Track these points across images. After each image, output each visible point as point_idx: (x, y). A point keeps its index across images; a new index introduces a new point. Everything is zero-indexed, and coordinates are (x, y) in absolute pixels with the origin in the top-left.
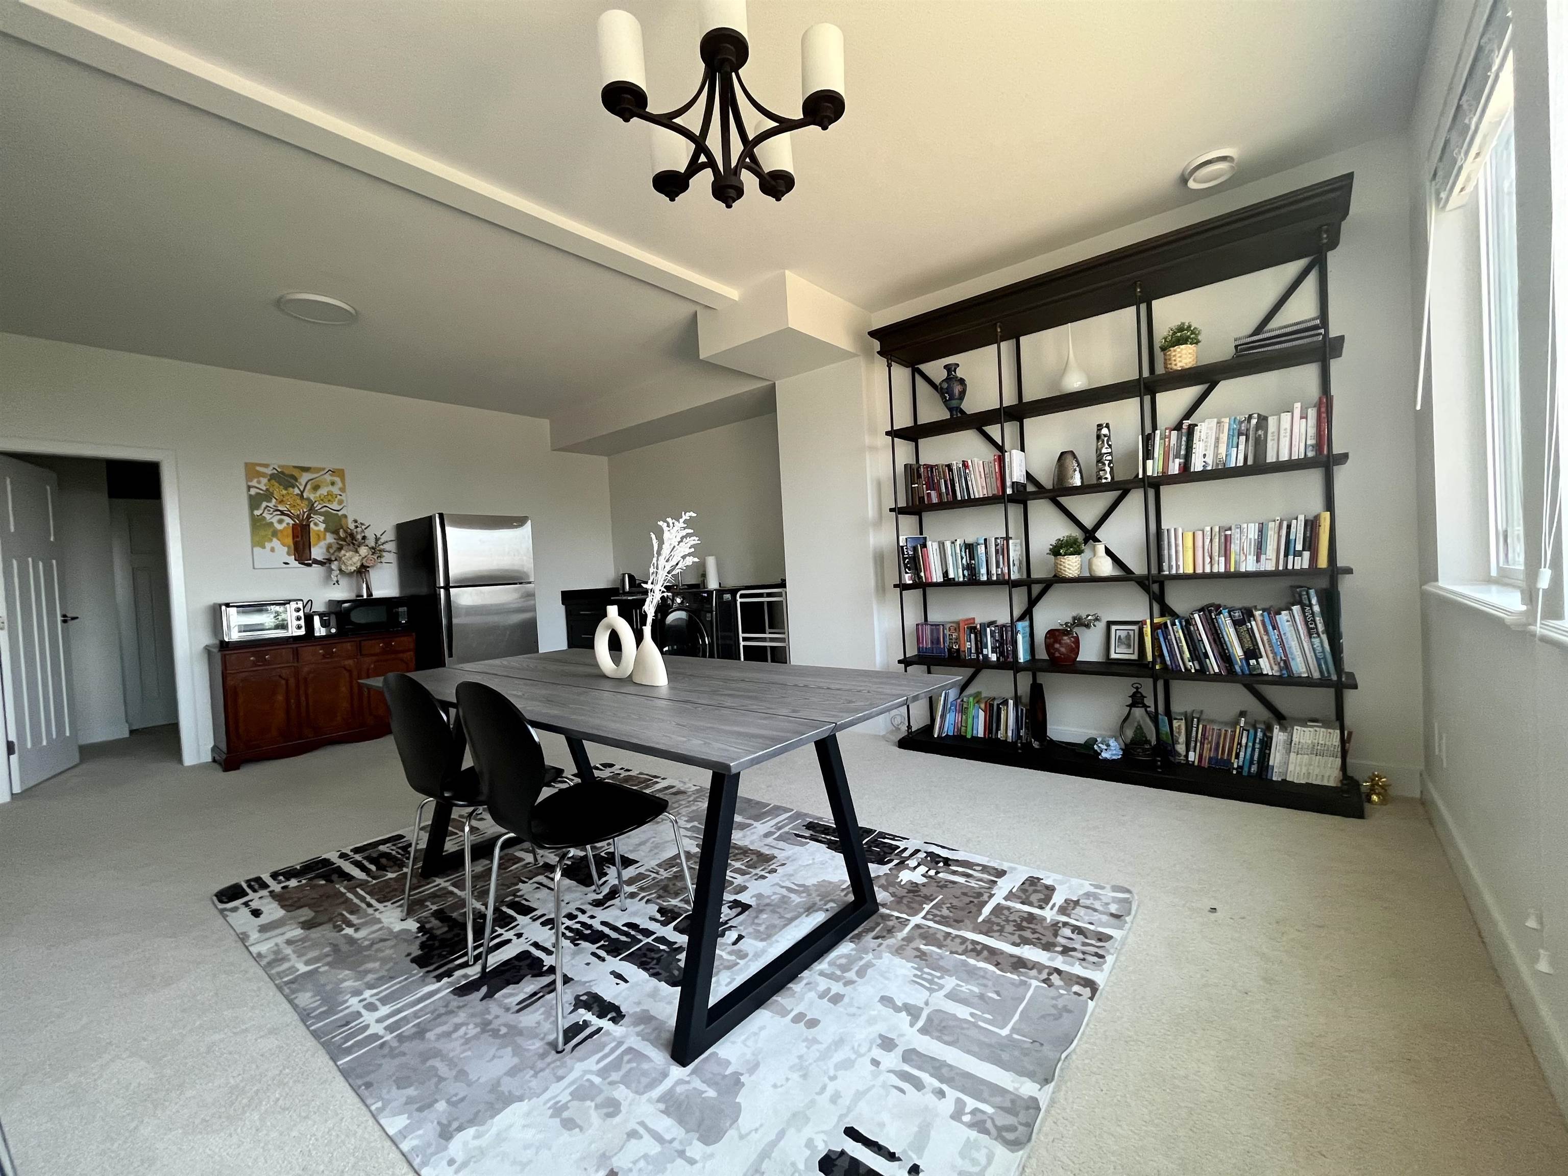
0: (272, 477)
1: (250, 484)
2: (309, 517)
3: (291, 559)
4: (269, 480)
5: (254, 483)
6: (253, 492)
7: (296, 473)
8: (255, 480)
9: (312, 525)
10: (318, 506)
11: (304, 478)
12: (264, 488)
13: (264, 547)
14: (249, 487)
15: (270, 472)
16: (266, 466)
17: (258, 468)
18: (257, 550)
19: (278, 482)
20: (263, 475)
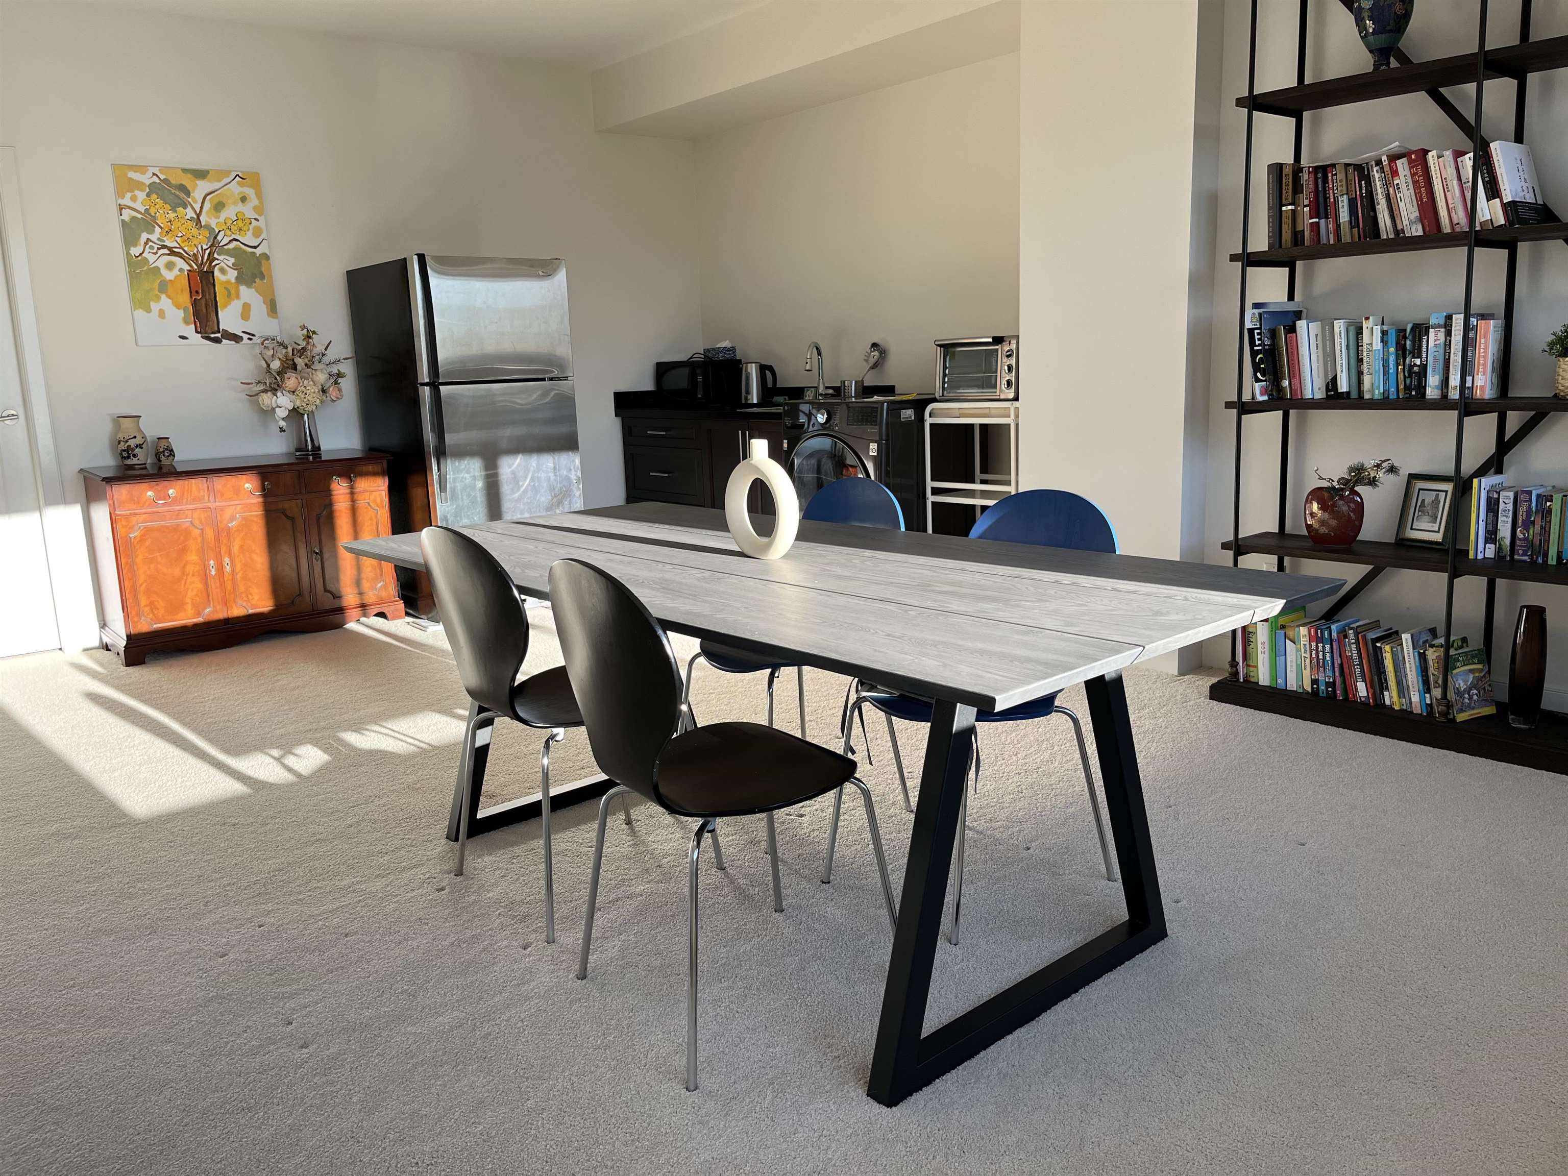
0: (153, 189)
1: (121, 202)
2: (211, 259)
3: (189, 331)
4: (148, 195)
5: (126, 201)
6: (127, 215)
7: (186, 180)
8: (129, 195)
9: (217, 273)
10: (223, 239)
11: (200, 189)
12: (142, 210)
13: (149, 310)
14: (121, 208)
15: (148, 182)
16: (142, 169)
17: (131, 175)
18: (140, 313)
19: (163, 199)
20: (139, 185)
